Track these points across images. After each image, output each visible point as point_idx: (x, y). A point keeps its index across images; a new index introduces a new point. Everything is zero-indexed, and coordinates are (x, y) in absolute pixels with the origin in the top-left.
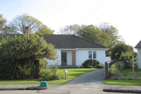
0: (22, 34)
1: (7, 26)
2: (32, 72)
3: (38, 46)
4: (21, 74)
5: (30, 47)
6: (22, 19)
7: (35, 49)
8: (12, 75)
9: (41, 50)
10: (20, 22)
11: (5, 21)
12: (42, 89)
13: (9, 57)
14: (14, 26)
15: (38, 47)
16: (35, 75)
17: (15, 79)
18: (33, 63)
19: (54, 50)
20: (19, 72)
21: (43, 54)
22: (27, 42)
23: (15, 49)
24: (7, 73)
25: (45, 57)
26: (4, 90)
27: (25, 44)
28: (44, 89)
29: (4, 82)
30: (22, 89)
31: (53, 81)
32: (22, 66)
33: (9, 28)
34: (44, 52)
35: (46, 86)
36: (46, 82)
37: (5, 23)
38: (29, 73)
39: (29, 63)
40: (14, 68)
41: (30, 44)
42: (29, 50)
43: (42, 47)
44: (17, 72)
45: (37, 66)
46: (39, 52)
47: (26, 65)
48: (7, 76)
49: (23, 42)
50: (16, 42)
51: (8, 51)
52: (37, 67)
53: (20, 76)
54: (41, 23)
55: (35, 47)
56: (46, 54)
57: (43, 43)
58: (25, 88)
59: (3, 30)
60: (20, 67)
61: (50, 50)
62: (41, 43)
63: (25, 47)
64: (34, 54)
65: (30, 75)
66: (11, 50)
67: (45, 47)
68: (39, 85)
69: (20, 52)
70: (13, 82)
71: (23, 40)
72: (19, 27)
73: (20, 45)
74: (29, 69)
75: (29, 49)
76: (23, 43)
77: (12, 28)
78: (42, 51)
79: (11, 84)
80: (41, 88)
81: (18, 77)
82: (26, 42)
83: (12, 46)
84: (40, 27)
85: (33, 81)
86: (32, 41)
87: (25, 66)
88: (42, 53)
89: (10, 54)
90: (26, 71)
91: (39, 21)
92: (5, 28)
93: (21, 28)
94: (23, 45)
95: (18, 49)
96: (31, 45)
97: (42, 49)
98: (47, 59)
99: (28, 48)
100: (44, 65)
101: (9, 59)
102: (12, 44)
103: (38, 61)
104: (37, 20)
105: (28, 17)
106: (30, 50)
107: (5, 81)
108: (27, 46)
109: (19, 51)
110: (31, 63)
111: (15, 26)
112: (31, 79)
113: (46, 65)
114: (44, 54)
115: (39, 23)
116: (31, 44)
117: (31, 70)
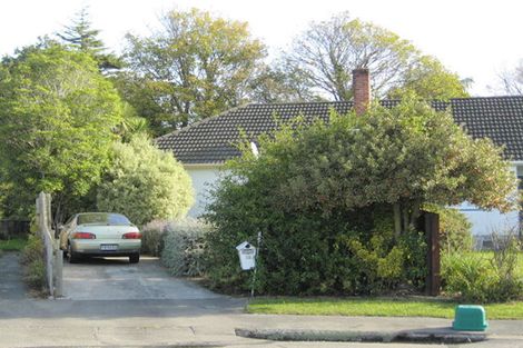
0: (333, 99)
1: (268, 69)
2: (407, 264)
3: (434, 149)
4: (363, 274)
5: (401, 158)
6: (329, 38)
7: (420, 163)
8: (323, 278)
9: (446, 170)
10: (323, 51)
11: (258, 49)
12: (464, 341)
13: (309, 202)
14: (297, 70)
15: (434, 154)
16: (424, 280)
17: (338, 292)
18: (412, 227)
19: (503, 165)
20: (351, 266)
21: (455, 184)
22: (384, 136)
23: (335, 166)
24: (304, 270)
25: (464, 198)
26: (300, 340)
27: (379, 145)
28: (474, 341)
29: (292, 307)
30: (378, 339)
31: (503, 306)
32: (365, 240)
33: (279, 78)
34: (462, 179)
35: (481, 327)
36: (480, 311)
37: (260, 55)
38: (397, 270)
39: (393, 228)
40: (331, 250)
41: (399, 141)
42: (396, 169)
43: (450, 155)
44: (343, 263)
45: (431, 237)
46: (440, 176)
47: (381, 233)
48: (303, 280)
49: (368, 136)
50: (337, 138)
51: (307, 174)
52: (429, 242)
53: (358, 283)
54: (412, 49)
55: (419, 154)
56: (469, 184)
57: (452, 138)
58: (388, 335)
59: (253, 87)
60: (355, 243)
61: (485, 169)
62: (443, 137)
63: (376, 157)
64: (416, 184)
65: (400, 279)
66: (317, 171)
67: (465, 155)
68: (449, 323)
69: (356, 180)
70: (330, 307)
71: (368, 127)
72: (318, 73)
73: (357, 148)
74: (397, 252)
75: (394, 166)
76: (369, 138)
77: (291, 76)
78: (452, 174)
79: (323, 314)
80: (460, 335)
81: (347, 284)
82: (381, 135)
83: (320, 152)
84: (410, 66)
85: (414, 305)
86: (408, 132)
87: (376, 240)
88: (454, 182)
89: (313, 190)
90: (381, 260)
91: (405, 42)
92: (262, 79)
93: (328, 76)
94: (369, 149)
95: (348, 166)
96: (404, 150)
97: (453, 164)
98: (473, 207)
99: (392, 160)
100: (454, 236)
101: (311, 209)
102: (319, 144)
103: (435, 217)
104: (397, 38)
105: (354, 24)
106: (399, 168)
107: (296, 302)
108: (385, 153)
109: (351, 174)
110: (403, 226)
111: (300, 67)
112: (407, 298)
113: (464, 236)
114: (460, 186)
115: (402, 49)
116: (403, 141)
117: (405, 255)
